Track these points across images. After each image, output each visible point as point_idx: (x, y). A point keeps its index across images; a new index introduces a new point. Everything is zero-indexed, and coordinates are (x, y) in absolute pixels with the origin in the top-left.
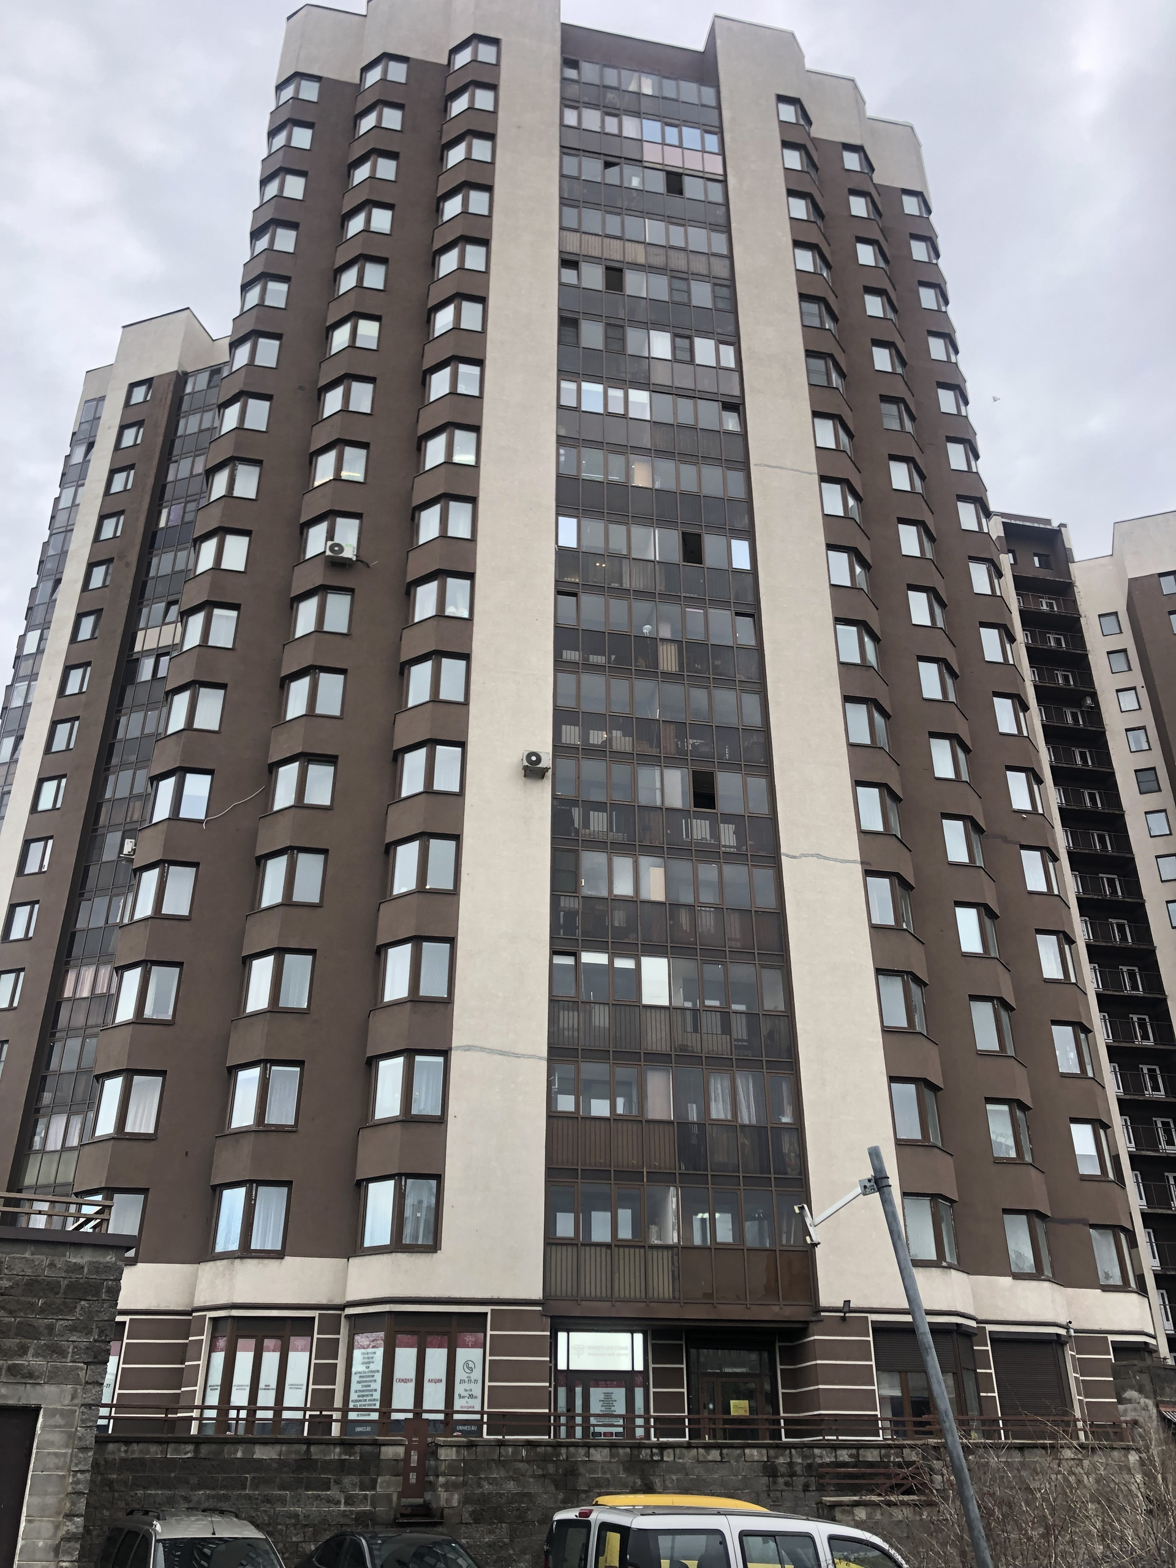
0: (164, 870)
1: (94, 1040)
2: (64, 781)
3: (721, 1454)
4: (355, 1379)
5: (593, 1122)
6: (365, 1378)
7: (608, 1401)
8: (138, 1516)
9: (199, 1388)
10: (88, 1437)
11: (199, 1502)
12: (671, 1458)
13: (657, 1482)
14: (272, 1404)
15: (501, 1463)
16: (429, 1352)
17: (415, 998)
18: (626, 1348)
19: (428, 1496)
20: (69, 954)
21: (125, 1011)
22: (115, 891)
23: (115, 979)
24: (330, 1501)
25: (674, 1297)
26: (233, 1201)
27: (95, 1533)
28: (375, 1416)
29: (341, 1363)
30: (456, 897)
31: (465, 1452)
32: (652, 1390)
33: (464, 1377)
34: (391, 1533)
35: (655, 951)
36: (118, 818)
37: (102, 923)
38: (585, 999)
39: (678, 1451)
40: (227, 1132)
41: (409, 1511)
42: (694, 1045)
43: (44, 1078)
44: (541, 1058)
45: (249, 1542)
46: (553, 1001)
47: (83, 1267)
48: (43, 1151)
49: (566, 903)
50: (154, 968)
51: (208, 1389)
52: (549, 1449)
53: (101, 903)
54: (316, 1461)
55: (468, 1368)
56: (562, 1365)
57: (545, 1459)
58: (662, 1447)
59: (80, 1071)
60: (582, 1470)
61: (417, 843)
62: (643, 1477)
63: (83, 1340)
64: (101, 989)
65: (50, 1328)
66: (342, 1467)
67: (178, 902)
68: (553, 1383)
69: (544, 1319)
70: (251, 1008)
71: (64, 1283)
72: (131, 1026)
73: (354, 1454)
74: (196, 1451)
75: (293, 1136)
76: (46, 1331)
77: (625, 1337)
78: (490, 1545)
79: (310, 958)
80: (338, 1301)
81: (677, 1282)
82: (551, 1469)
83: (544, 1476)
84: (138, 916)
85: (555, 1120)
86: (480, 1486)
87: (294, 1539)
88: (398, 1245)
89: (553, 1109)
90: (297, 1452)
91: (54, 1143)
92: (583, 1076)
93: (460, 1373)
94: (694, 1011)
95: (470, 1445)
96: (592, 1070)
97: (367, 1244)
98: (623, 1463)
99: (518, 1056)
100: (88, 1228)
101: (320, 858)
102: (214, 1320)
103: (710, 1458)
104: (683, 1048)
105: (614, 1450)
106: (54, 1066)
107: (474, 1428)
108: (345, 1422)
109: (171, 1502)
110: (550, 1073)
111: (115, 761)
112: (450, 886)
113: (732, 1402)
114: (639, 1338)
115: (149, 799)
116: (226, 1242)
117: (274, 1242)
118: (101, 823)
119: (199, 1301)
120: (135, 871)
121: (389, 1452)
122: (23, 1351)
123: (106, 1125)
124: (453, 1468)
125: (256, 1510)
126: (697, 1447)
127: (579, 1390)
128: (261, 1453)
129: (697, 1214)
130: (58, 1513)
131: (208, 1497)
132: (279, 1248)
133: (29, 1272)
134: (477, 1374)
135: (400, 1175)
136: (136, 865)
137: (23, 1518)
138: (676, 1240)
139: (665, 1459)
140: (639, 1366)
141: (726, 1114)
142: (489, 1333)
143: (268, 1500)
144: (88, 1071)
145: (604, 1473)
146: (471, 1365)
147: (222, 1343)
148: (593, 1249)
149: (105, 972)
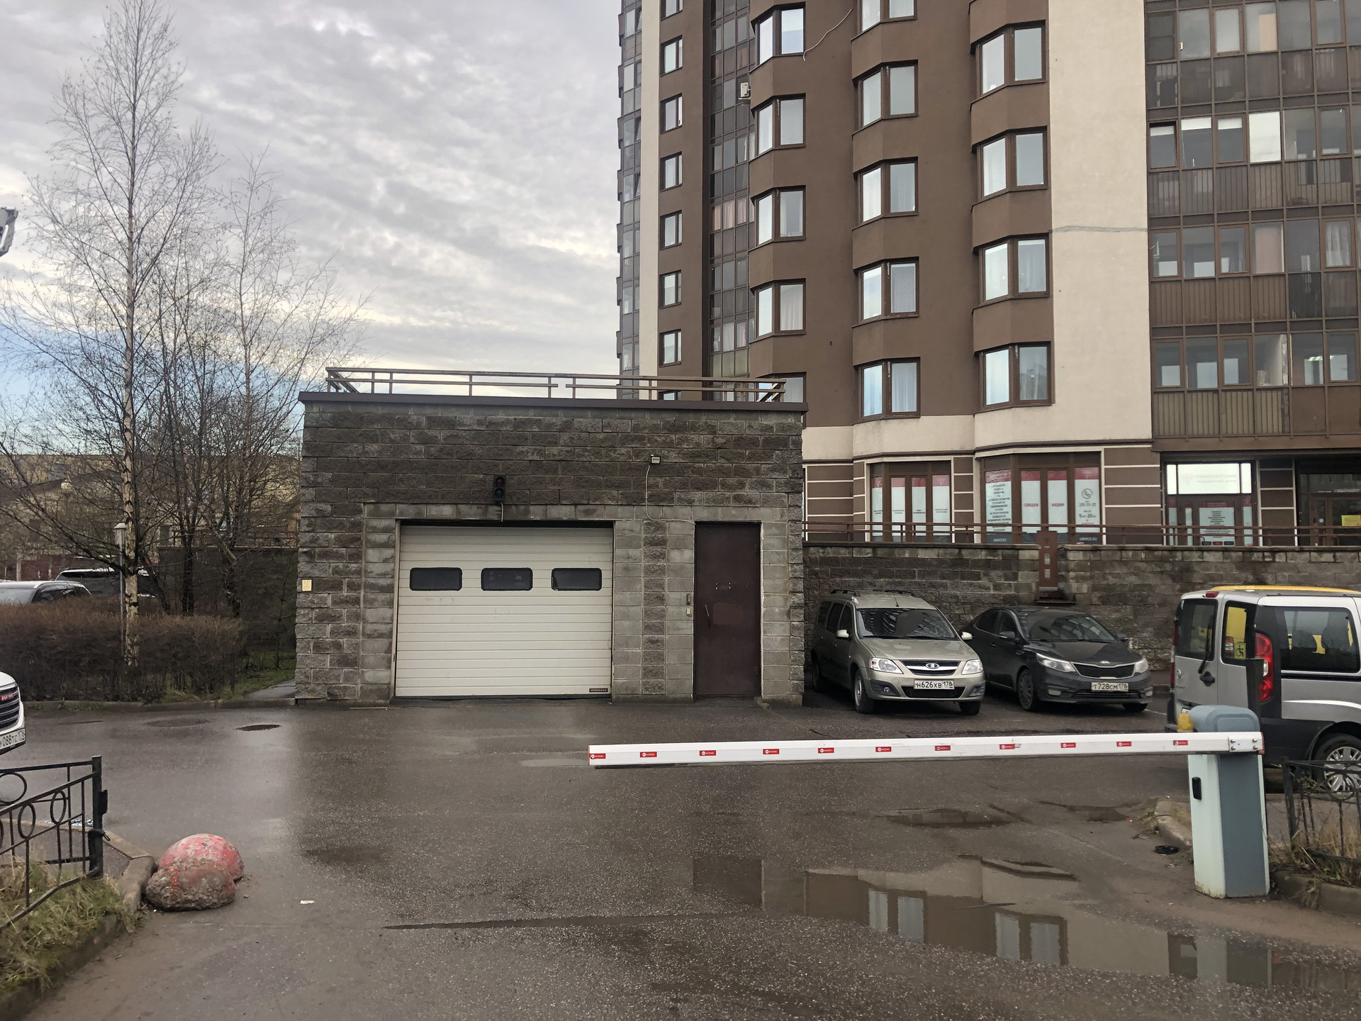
0: (776, 106)
1: (744, 263)
2: (681, 42)
3: (1334, 557)
4: (989, 504)
5: (1197, 284)
6: (999, 505)
7: (1216, 516)
8: (840, 594)
9: (866, 513)
10: (797, 541)
11: (881, 586)
12: (1283, 560)
13: (1269, 577)
14: (924, 521)
15: (1122, 562)
16: (1051, 484)
17: (1013, 189)
18: (1234, 476)
19: (1061, 585)
20: (713, 194)
21: (765, 234)
22: (739, 134)
23: (752, 208)
24: (980, 587)
25: (1283, 431)
26: (873, 376)
27: (811, 605)
28: (1009, 529)
29: (976, 493)
30: (1045, 85)
31: (1091, 556)
32: (1260, 508)
33: (1083, 501)
34: (1033, 609)
35: (1263, 105)
36: (730, 67)
37: (733, 164)
38: (1186, 168)
39: (1290, 554)
40: (861, 323)
41: (1046, 596)
42: (1309, 196)
43: (712, 297)
44: (1141, 230)
45: (924, 613)
46: (1150, 173)
47: (772, 427)
48: (722, 352)
49: (1164, 72)
50: (783, 194)
51: (874, 513)
52: (1166, 553)
53: (729, 145)
54: (967, 560)
55: (1087, 495)
56: (1171, 490)
57: (1162, 560)
58: (1273, 552)
59: (737, 289)
60: (1196, 568)
61: (1002, 37)
62: (1254, 574)
63: (783, 478)
64: (743, 219)
65: (758, 471)
66: (988, 565)
67: (793, 133)
68: (1164, 505)
69: (1154, 454)
70: (867, 217)
71: (761, 439)
72: (772, 245)
73: (997, 555)
74: (874, 553)
75: (916, 321)
76: (754, 473)
77: (1233, 467)
78: (1118, 621)
79: (913, 165)
80: (968, 448)
81: (1287, 419)
82: (1168, 567)
83: (1162, 572)
84: (761, 151)
85: (1157, 285)
86: (1105, 579)
87: (957, 612)
88: (1016, 401)
89: (1155, 275)
90: (951, 554)
91: (729, 345)
92: (1184, 242)
93: (1079, 499)
94: (1309, 162)
95: (1095, 550)
96: (1192, 235)
97: (989, 402)
98: (1234, 563)
99: (1118, 230)
100: (770, 399)
101: (910, 70)
102: (871, 465)
103: (1322, 559)
104: (1297, 201)
105: (1226, 553)
106: (717, 286)
107: (1094, 539)
108: (983, 533)
109: (861, 586)
110: (1150, 243)
111: (718, 14)
112: (1038, 75)
113: (1343, 517)
114: (1246, 467)
115: (753, 44)
116: (872, 409)
117: (911, 407)
118: (717, 75)
119: (857, 453)
120: (753, 110)
121: (1025, 555)
122: (742, 485)
123: (765, 327)
124: (1080, 566)
125: (926, 592)
126: (1310, 551)
127: (1188, 511)
128: (922, 554)
129: (1308, 358)
130: (786, 591)
131: (888, 583)
132: (915, 409)
133: (735, 432)
134: (1095, 499)
135: (1013, 345)
136: (753, 105)
137: (762, 594)
138: (1286, 382)
139: (1277, 560)
140: (1247, 489)
141: (1344, 261)
142: (1103, 467)
143: (932, 585)
144: (743, 288)
145: (1217, 570)
146: (1089, 492)
147: (878, 481)
148: (1200, 394)
149: (742, 204)
